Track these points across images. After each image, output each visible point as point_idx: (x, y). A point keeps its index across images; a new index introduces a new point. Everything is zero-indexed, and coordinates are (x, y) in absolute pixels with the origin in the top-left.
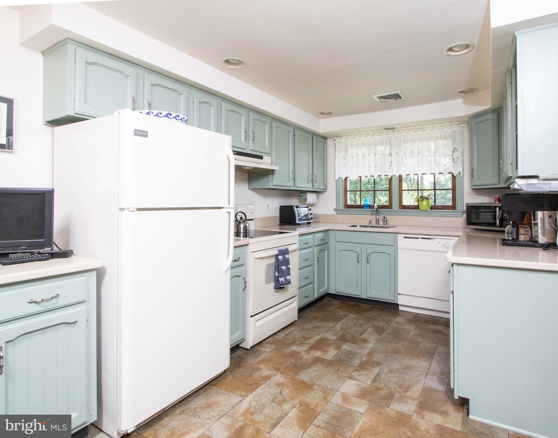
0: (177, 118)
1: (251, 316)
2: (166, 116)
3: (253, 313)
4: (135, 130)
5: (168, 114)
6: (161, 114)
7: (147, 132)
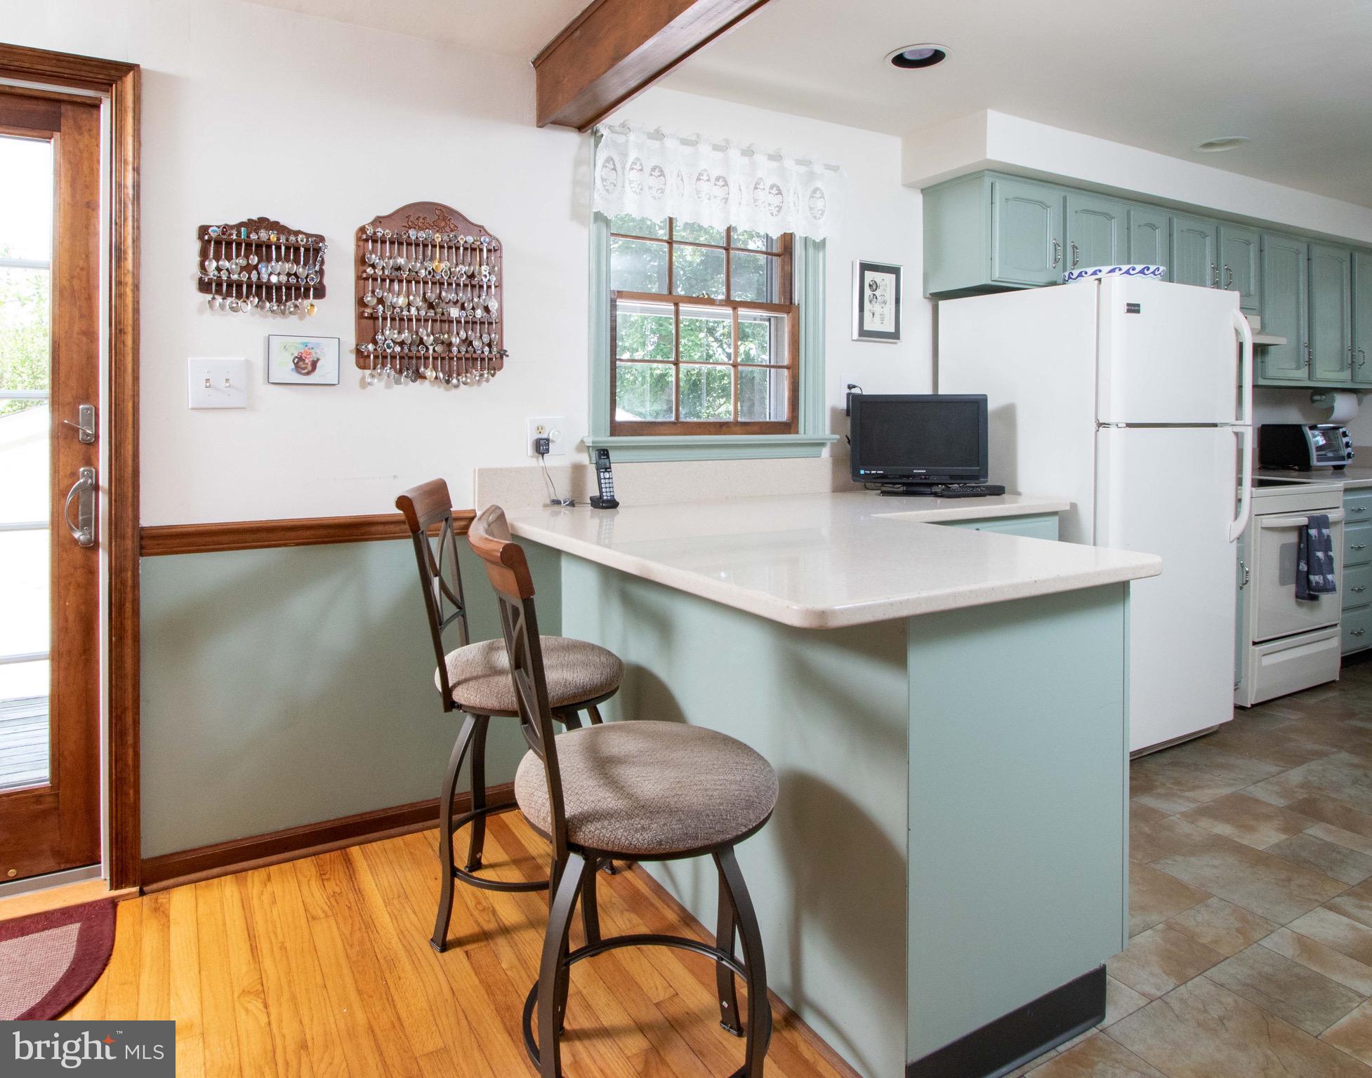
0: (1131, 272)
1: (1254, 643)
2: (1142, 272)
3: (1258, 638)
4: (1128, 305)
5: (1144, 269)
6: (1134, 269)
7: (1138, 305)
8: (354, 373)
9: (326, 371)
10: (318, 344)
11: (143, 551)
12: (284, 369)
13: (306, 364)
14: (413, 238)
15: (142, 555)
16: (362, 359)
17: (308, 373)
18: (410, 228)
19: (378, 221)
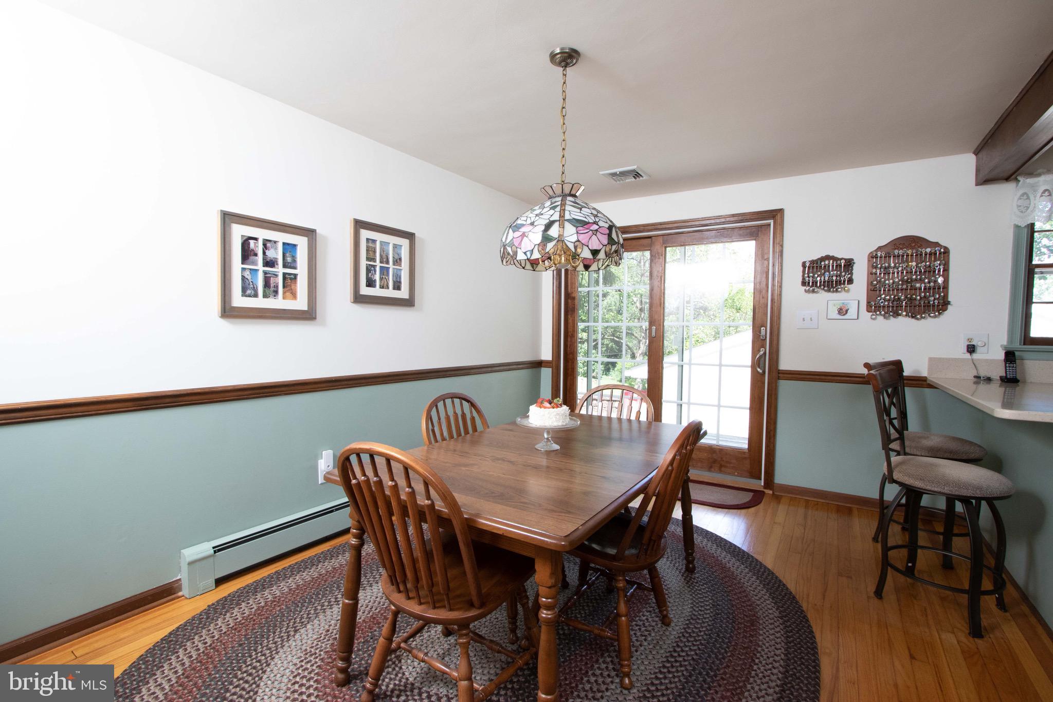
8: (866, 315)
9: (852, 313)
10: (848, 303)
11: (779, 378)
12: (834, 313)
13: (842, 311)
14: (896, 254)
15: (779, 379)
16: (869, 308)
17: (844, 315)
18: (895, 249)
19: (880, 248)
